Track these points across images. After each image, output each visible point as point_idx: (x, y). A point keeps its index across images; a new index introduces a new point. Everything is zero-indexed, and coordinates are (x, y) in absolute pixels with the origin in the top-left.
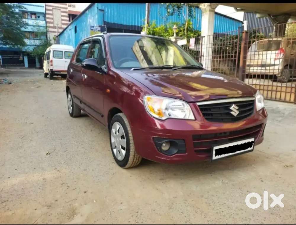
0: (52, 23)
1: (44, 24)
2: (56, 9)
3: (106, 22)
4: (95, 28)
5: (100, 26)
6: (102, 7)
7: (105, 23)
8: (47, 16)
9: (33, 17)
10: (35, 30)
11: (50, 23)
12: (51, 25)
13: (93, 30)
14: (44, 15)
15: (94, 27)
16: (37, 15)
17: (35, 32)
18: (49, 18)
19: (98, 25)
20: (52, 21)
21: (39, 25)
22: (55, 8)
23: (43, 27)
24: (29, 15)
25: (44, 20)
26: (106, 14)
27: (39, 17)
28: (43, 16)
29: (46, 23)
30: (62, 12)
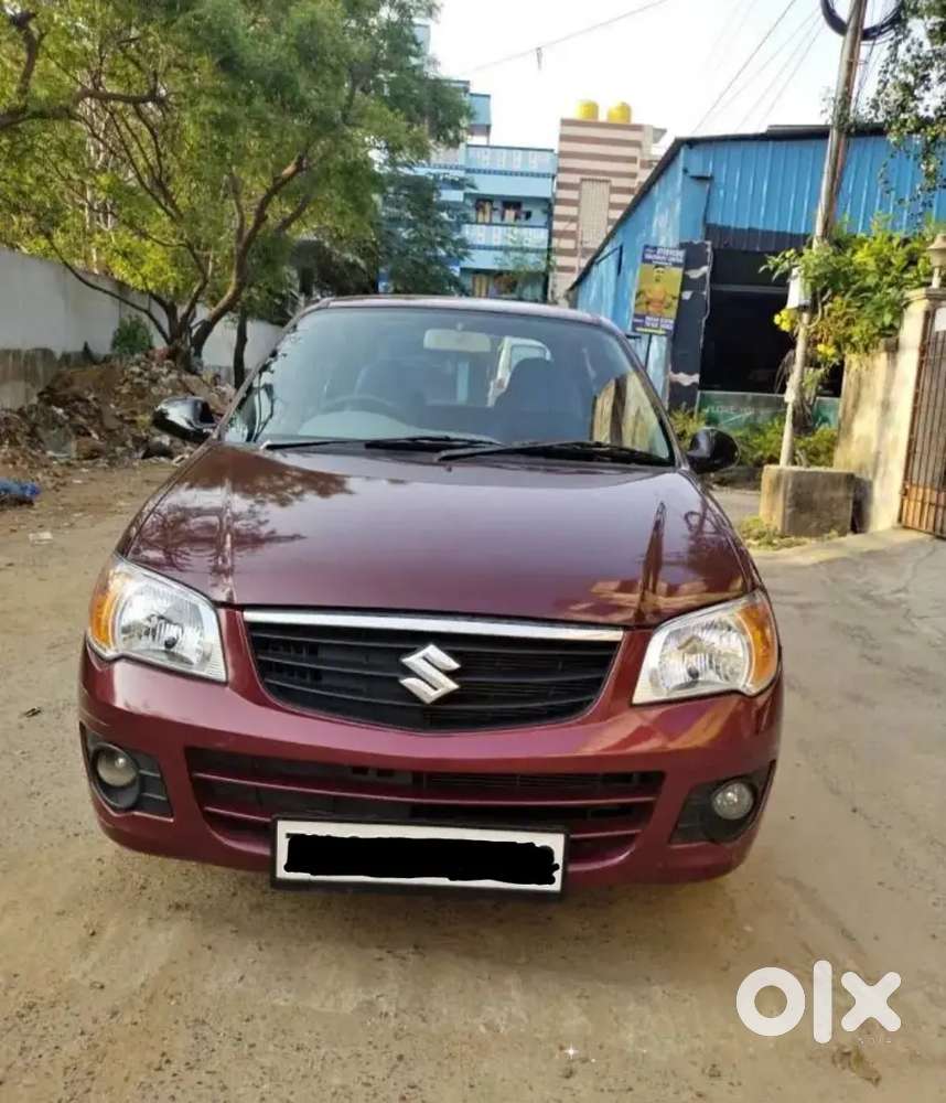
0: (571, 235)
1: (543, 243)
2: (593, 180)
3: (715, 225)
4: (661, 255)
5: (682, 246)
6: (705, 166)
7: (710, 230)
8: (558, 210)
9: (510, 214)
10: (506, 264)
11: (564, 234)
12: (568, 244)
13: (650, 261)
14: (547, 204)
15: (659, 251)
16: (525, 208)
17: (508, 272)
18: (563, 218)
19: (674, 243)
20: (572, 227)
21: (525, 245)
22: (588, 177)
23: (537, 251)
24: (495, 209)
25: (545, 227)
26: (722, 193)
27: (528, 215)
28: (545, 212)
29: (551, 235)
30: (614, 190)
